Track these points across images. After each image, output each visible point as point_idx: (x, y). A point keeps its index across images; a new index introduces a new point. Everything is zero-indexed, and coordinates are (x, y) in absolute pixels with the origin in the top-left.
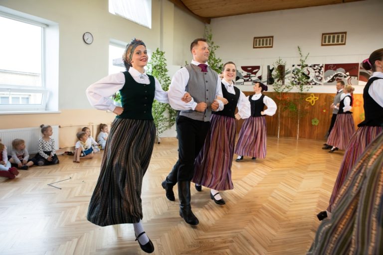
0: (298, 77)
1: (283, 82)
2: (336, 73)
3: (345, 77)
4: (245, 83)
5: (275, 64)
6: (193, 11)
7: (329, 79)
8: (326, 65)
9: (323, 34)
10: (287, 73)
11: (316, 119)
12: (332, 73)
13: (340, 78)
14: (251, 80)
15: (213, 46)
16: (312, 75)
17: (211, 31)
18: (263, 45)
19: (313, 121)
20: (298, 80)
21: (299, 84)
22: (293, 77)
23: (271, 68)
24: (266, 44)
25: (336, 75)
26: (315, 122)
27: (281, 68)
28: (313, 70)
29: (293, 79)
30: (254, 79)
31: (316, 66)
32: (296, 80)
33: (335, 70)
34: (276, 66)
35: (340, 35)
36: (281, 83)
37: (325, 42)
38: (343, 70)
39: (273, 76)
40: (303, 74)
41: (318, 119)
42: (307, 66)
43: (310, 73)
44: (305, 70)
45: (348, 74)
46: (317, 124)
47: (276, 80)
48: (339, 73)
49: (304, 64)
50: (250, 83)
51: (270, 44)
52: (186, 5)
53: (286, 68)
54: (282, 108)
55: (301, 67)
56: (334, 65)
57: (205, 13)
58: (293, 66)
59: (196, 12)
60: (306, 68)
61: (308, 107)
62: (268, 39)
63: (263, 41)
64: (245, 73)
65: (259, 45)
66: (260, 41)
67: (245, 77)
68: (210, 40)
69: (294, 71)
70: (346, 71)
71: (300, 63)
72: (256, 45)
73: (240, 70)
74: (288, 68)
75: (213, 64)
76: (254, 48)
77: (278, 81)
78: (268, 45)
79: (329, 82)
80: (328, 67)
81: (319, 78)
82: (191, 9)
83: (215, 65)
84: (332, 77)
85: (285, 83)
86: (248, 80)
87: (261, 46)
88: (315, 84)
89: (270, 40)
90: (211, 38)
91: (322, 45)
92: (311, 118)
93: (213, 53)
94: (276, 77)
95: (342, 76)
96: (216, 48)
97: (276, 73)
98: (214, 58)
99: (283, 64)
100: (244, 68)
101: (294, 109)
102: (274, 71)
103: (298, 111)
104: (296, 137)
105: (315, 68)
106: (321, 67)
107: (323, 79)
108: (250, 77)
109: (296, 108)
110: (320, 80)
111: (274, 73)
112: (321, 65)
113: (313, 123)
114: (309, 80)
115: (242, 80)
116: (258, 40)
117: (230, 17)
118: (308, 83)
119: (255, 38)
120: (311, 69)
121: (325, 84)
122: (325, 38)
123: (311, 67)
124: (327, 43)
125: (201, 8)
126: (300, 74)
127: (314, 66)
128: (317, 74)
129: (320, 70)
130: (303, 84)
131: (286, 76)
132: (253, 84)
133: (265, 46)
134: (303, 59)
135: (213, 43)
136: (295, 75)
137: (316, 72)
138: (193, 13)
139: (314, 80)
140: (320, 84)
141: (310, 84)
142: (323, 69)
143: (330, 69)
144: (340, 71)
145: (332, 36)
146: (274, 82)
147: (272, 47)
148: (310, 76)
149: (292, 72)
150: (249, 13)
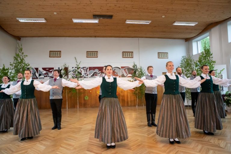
0: (76, 74)
1: (68, 77)
2: (94, 72)
3: (99, 73)
4: (45, 78)
5: (63, 67)
6: (8, 32)
7: (91, 75)
8: (89, 67)
9: (87, 52)
10: (70, 72)
11: (87, 97)
12: (93, 72)
13: (96, 74)
14: (49, 76)
15: (23, 55)
16: (83, 73)
17: (21, 46)
18: (55, 55)
19: (85, 97)
20: (76, 75)
21: (76, 77)
22: (73, 74)
23: (60, 69)
24: (57, 55)
25: (95, 73)
26: (87, 98)
27: (66, 69)
28: (83, 70)
29: (73, 75)
30: (50, 75)
31: (85, 68)
32: (75, 75)
33: (94, 70)
34: (63, 68)
35: (95, 53)
36: (67, 77)
37: (88, 56)
38: (98, 70)
39: (62, 74)
40: (78, 72)
41: (88, 96)
42: (80, 68)
43: (82, 72)
44: (79, 70)
45: (100, 72)
46: (87, 99)
47: (63, 76)
48: (96, 71)
49: (79, 67)
50: (48, 78)
51: (59, 55)
52: (3, 27)
53: (69, 69)
54: (68, 91)
55: (77, 68)
56: (94, 67)
57: (17, 34)
58: (73, 68)
59: (10, 33)
60: (80, 69)
61: (82, 90)
62: (58, 52)
63: (55, 53)
64: (44, 72)
65: (53, 55)
66: (53, 53)
67: (45, 74)
68: (21, 51)
69: (73, 71)
70: (99, 71)
71: (76, 66)
72: (51, 55)
73: (42, 70)
74: (70, 69)
75: (24, 67)
76: (50, 57)
77: (65, 76)
78: (58, 56)
79: (92, 76)
80: (90, 68)
81: (87, 74)
82: (6, 30)
83: (25, 67)
84: (93, 73)
85: (69, 77)
86: (46, 76)
87: (54, 56)
88: (85, 77)
89: (59, 53)
90: (21, 50)
91: (87, 57)
92: (84, 96)
93: (23, 59)
94: (64, 74)
95: (97, 73)
96: (25, 56)
97: (63, 72)
98: (25, 63)
99: (67, 67)
100: (44, 69)
101: (75, 92)
102: (62, 70)
103: (77, 92)
104: (77, 107)
105: (84, 69)
106: (87, 69)
107: (89, 75)
108: (48, 74)
109: (76, 91)
110: (87, 75)
111: (62, 72)
112: (87, 68)
113: (86, 99)
114: (82, 76)
115: (43, 76)
116: (52, 52)
117: (34, 38)
118: (81, 77)
119: (50, 51)
120: (82, 70)
121: (90, 77)
122: (88, 53)
123: (82, 68)
124: (89, 56)
125: (14, 31)
126: (77, 72)
127: (84, 68)
128: (85, 72)
129: (87, 70)
130: (78, 78)
131: (69, 74)
132: (50, 78)
133: (56, 56)
134: (78, 64)
135: (23, 53)
136: (74, 73)
137: (85, 71)
138: (8, 33)
139: (84, 75)
140: (87, 78)
141: (82, 78)
142: (88, 70)
143: (91, 69)
144: (97, 71)
145: (91, 53)
146: (62, 76)
147: (60, 57)
148: (82, 73)
149: (72, 71)
150: (46, 37)
